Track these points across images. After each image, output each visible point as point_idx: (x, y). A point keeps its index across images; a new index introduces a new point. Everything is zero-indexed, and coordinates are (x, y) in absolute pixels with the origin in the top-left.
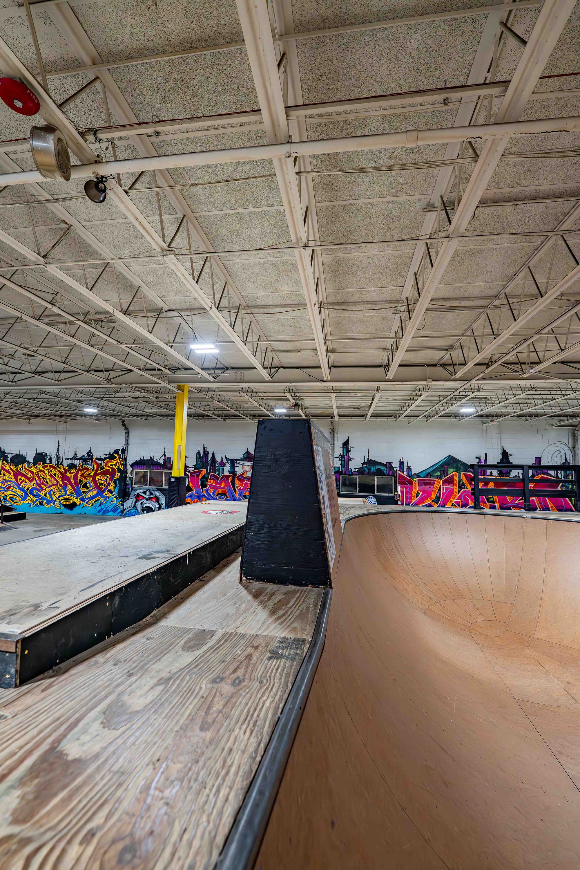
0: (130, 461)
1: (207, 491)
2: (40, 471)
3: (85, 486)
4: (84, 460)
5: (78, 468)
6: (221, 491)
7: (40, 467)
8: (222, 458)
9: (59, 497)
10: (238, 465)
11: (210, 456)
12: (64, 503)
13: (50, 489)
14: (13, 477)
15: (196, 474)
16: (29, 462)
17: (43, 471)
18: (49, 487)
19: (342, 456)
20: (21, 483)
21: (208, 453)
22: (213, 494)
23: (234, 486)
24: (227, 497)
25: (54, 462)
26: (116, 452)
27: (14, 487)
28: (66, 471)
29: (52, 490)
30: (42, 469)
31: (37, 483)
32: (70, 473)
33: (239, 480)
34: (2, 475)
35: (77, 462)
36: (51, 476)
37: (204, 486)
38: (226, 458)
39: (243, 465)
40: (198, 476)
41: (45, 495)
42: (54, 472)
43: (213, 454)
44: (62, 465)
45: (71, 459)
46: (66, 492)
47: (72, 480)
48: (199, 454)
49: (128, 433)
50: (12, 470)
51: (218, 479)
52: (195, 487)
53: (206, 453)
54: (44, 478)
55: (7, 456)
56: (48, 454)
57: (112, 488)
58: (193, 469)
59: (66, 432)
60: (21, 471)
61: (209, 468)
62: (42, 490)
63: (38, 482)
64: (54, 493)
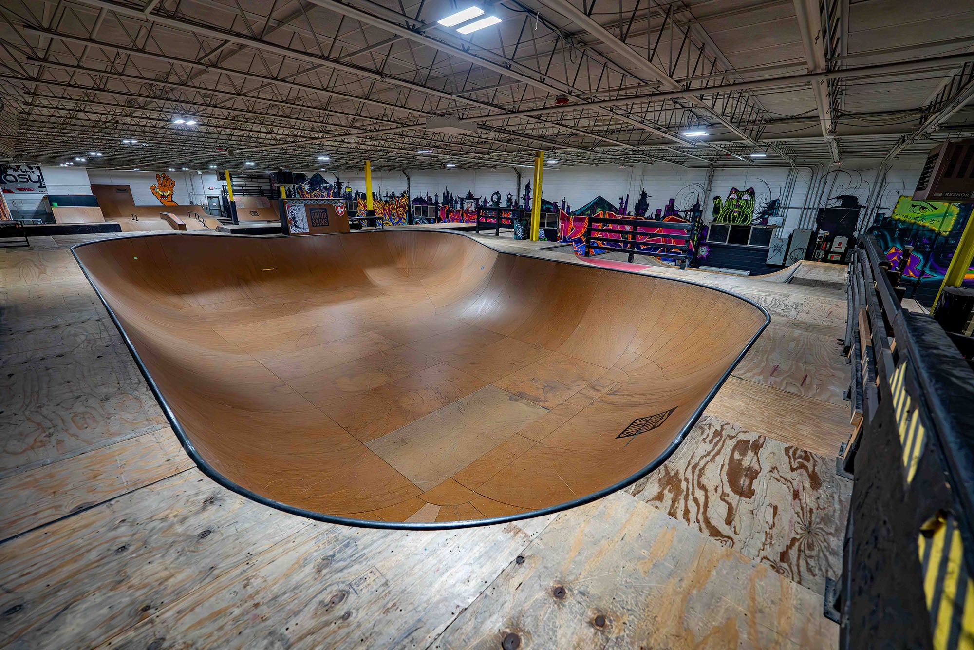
0: (412, 199)
3: (393, 216)
4: (391, 197)
8: (456, 197)
10: (465, 202)
11: (450, 196)
15: (443, 209)
19: (525, 197)
23: (463, 217)
26: (405, 192)
28: (384, 205)
33: (467, 214)
35: (388, 199)
38: (458, 197)
39: (468, 203)
43: (452, 194)
44: (382, 201)
48: (444, 194)
49: (408, 179)
51: (454, 212)
53: (448, 193)
55: (359, 194)
56: (377, 194)
57: (405, 217)
58: (442, 205)
59: (381, 178)
61: (450, 203)
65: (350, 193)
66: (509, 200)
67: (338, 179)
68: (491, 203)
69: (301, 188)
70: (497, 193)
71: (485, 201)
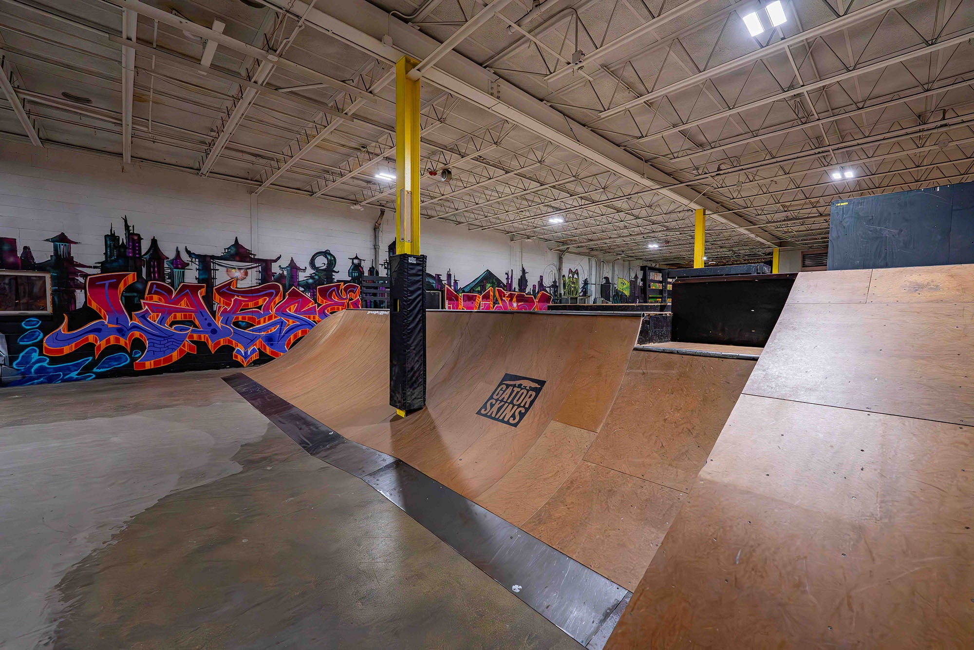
1: (144, 317)
6: (179, 316)
8: (178, 252)
10: (217, 267)
11: (145, 246)
15: (107, 283)
21: (140, 239)
22: (161, 322)
23: (210, 307)
24: (195, 326)
33: (222, 294)
37: (132, 306)
38: (188, 252)
39: (229, 269)
40: (114, 286)
43: (154, 242)
48: (111, 238)
51: (170, 292)
52: (108, 311)
53: (134, 239)
58: (98, 271)
61: (144, 270)
66: (357, 267)
68: (310, 271)
70: (326, 253)
71: (293, 267)
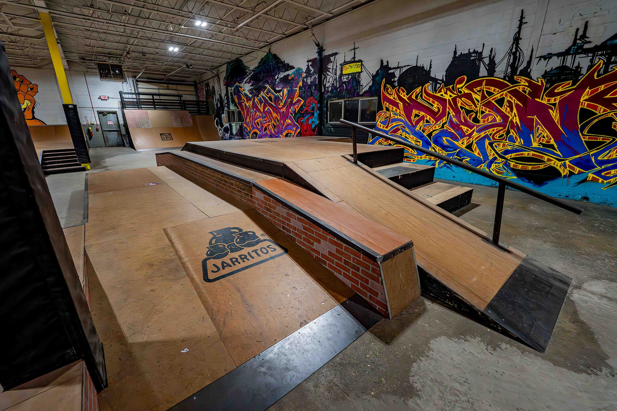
2: (460, 97)
5: (582, 79)
7: (463, 87)
9: (507, 152)
12: (520, 167)
13: (483, 134)
14: (402, 112)
16: (435, 80)
17: (469, 96)
18: (479, 131)
20: (417, 122)
25: (501, 70)
27: (403, 131)
28: (536, 90)
29: (486, 137)
30: (467, 91)
31: (451, 122)
32: (552, 94)
34: (384, 109)
36: (489, 105)
41: (469, 147)
42: (498, 96)
44: (528, 75)
45: (559, 55)
46: (528, 143)
47: (555, 115)
50: (401, 99)
54: (468, 112)
55: (393, 73)
56: (486, 53)
60: (419, 100)
62: (463, 135)
63: (454, 120)
64: (491, 144)
65: (355, 78)
67: (321, 50)
69: (237, 91)
